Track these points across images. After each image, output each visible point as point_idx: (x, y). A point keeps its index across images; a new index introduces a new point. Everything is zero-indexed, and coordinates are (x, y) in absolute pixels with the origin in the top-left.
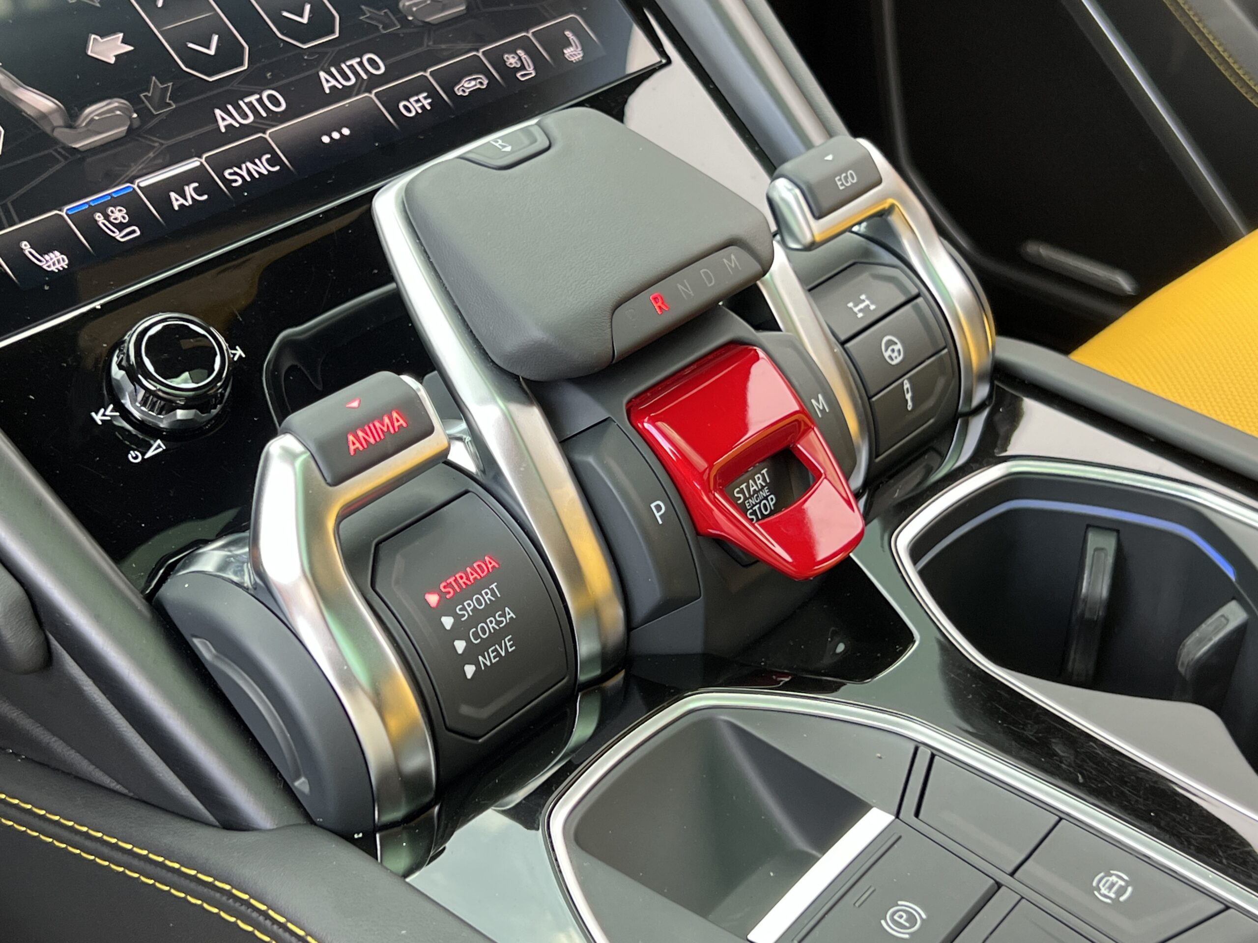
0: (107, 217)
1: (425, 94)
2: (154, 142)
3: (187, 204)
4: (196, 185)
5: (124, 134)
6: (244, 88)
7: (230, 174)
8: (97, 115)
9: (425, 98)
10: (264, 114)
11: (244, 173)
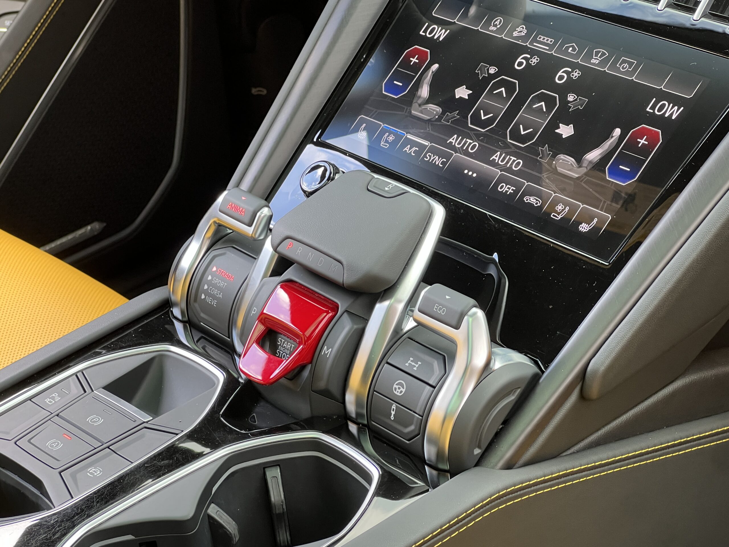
0: (388, 136)
1: (514, 189)
2: (429, 128)
3: (407, 152)
4: (418, 149)
5: (426, 119)
6: (474, 137)
7: (429, 155)
8: (430, 108)
9: (512, 190)
10: (464, 148)
11: (432, 158)
